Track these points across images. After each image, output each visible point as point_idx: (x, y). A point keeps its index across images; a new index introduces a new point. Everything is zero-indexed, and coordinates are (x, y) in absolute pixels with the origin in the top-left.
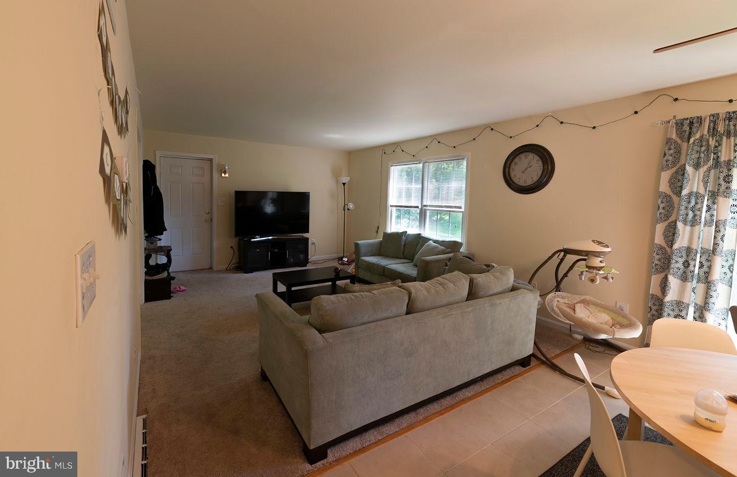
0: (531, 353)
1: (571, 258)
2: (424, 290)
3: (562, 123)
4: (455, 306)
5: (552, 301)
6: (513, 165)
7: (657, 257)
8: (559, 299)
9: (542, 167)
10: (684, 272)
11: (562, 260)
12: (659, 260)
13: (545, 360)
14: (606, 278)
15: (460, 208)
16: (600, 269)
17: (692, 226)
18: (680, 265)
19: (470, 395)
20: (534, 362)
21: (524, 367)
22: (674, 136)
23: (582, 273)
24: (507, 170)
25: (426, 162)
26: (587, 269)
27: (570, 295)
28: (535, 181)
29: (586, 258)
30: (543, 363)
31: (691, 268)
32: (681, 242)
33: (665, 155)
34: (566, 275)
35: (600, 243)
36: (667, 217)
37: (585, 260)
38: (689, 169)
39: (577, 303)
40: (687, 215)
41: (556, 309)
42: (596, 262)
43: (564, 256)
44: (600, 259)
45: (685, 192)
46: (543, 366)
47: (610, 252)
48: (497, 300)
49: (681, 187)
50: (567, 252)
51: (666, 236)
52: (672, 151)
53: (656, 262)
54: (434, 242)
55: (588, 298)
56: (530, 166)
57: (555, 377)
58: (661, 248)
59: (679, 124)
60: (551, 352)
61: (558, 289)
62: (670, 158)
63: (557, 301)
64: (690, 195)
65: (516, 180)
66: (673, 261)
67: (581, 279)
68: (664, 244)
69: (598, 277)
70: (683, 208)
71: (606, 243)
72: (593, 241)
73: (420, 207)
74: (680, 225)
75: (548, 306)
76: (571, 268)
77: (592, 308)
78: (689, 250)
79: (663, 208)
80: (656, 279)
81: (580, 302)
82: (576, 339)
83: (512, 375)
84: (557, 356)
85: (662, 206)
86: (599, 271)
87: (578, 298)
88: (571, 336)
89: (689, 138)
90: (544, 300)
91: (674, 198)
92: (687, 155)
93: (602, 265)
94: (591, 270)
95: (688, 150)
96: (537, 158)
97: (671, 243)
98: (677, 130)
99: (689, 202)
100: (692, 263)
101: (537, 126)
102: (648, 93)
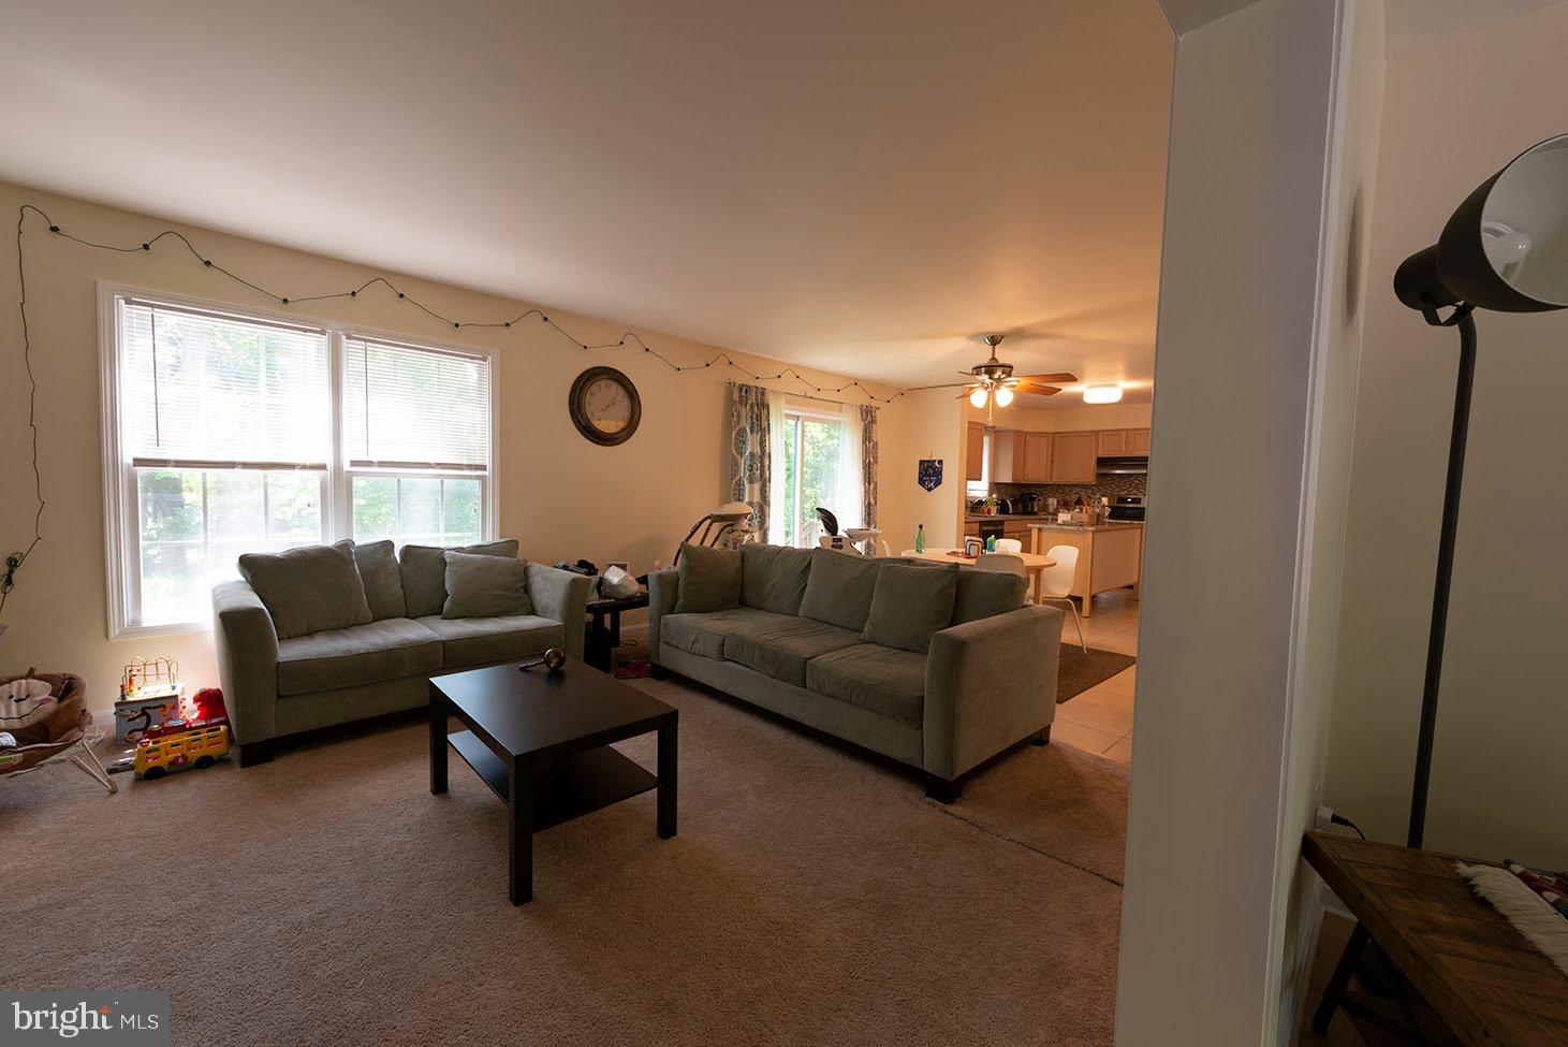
3: (647, 349)
6: (588, 396)
9: (628, 408)
15: (483, 468)
17: (752, 483)
22: (737, 399)
28: (621, 425)
29: (733, 522)
36: (734, 476)
37: (731, 525)
38: (749, 431)
43: (711, 525)
45: (747, 453)
56: (614, 404)
62: (736, 419)
64: (751, 454)
70: (747, 467)
73: (331, 466)
74: (746, 482)
89: (746, 404)
91: (737, 456)
92: (746, 418)
96: (622, 392)
97: (738, 499)
101: (621, 343)
102: (714, 348)
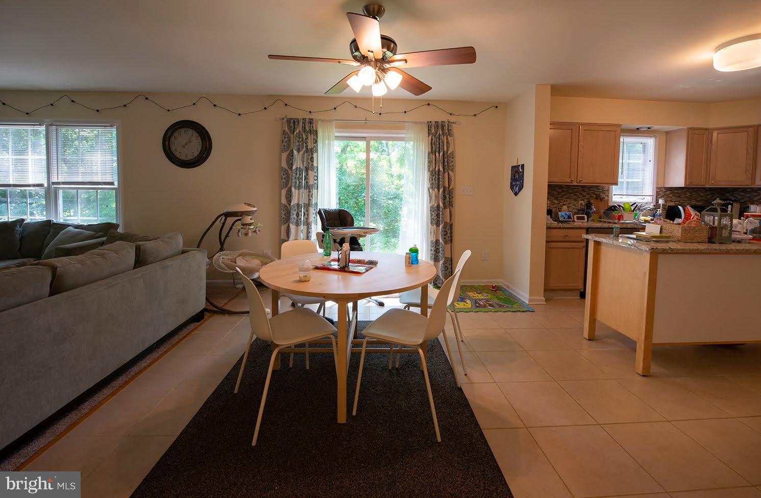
0: (204, 307)
1: (230, 220)
2: (76, 262)
3: (215, 105)
4: (120, 275)
5: (218, 259)
6: (172, 139)
7: (283, 213)
8: (223, 257)
9: (201, 143)
10: (297, 220)
11: (224, 224)
12: (285, 215)
13: (216, 309)
14: (255, 232)
15: (112, 184)
16: (250, 224)
17: (299, 189)
18: (295, 216)
19: (146, 364)
20: (207, 315)
21: (198, 321)
22: (286, 129)
23: (239, 231)
24: (167, 143)
25: (52, 125)
26: (242, 226)
27: (231, 252)
28: (195, 155)
29: (241, 218)
30: (215, 312)
31: (300, 217)
32: (294, 201)
33: (283, 141)
34: (227, 236)
35: (249, 205)
36: (287, 184)
37: (240, 220)
38: (295, 152)
39: (237, 257)
40: (296, 182)
41: (221, 264)
42: (248, 219)
43: (225, 220)
44: (250, 217)
45: (294, 167)
46: (215, 315)
47: (256, 211)
48: (168, 263)
49: (292, 164)
50: (228, 215)
51: (287, 198)
52: (286, 140)
53: (283, 216)
54: (75, 228)
55: (245, 251)
56: (190, 142)
57: (226, 319)
58: (286, 206)
59: (289, 121)
60: (220, 303)
61: (222, 249)
62: (286, 144)
63: (222, 258)
64: (297, 169)
65: (177, 154)
66: (291, 214)
67: (239, 236)
68: (286, 204)
69: (250, 231)
70: (294, 178)
71: (253, 204)
72: (245, 204)
73: (46, 185)
74: (293, 189)
75: (215, 263)
76: (231, 228)
77: (248, 258)
78: (298, 205)
79: (285, 179)
80: (283, 228)
81: (239, 255)
82: (238, 289)
83: (188, 331)
84: (226, 304)
85: (284, 177)
86: (250, 226)
87: (238, 253)
88: (236, 287)
89: (294, 132)
90: (212, 261)
91: (289, 171)
92: (294, 142)
93: (252, 221)
94: (245, 227)
95: (294, 140)
96: (195, 134)
97: (289, 201)
98: (288, 125)
99: (296, 174)
100: (300, 213)
101: (194, 104)
102: (271, 96)
